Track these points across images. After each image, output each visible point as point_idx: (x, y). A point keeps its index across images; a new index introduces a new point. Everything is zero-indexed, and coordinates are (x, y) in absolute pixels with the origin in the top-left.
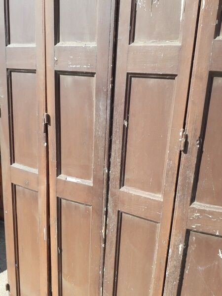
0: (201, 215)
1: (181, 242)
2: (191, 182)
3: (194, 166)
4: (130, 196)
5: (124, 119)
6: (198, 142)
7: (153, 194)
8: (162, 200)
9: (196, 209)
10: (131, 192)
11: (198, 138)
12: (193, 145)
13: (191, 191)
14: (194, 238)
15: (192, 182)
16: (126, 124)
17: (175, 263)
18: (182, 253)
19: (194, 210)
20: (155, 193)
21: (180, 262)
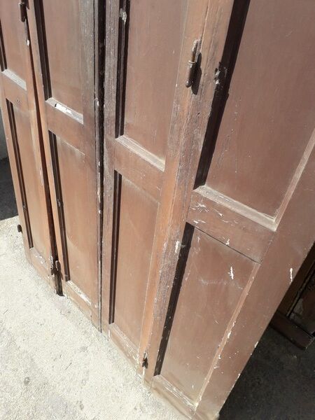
0: (208, 208)
1: (178, 237)
2: (198, 150)
3: (206, 121)
4: (128, 153)
5: (121, 6)
6: (218, 73)
7: (156, 157)
8: (163, 170)
9: (202, 197)
10: (129, 147)
11: (217, 65)
12: (209, 78)
13: (197, 166)
14: (199, 238)
15: (201, 150)
16: (124, 19)
17: (169, 262)
18: (179, 253)
19: (199, 197)
20: (160, 157)
21: (176, 264)
